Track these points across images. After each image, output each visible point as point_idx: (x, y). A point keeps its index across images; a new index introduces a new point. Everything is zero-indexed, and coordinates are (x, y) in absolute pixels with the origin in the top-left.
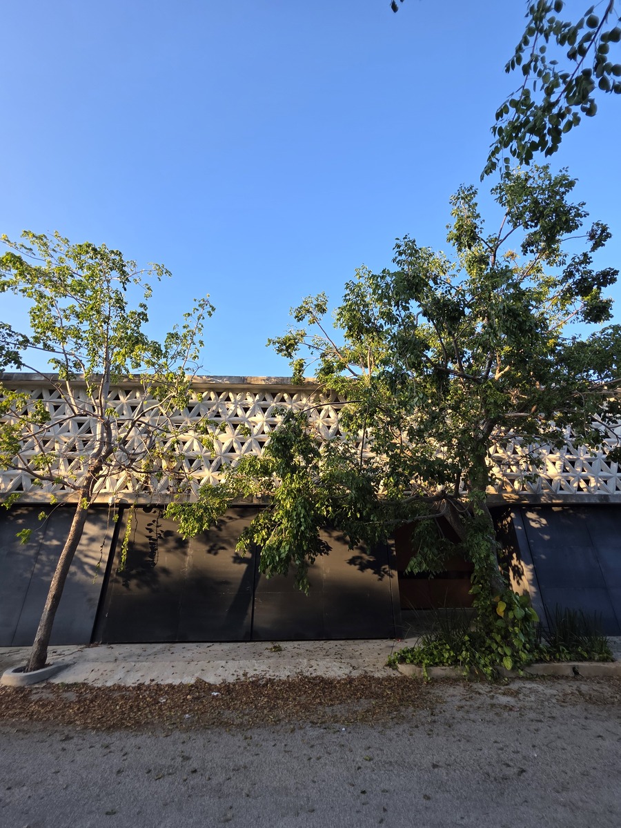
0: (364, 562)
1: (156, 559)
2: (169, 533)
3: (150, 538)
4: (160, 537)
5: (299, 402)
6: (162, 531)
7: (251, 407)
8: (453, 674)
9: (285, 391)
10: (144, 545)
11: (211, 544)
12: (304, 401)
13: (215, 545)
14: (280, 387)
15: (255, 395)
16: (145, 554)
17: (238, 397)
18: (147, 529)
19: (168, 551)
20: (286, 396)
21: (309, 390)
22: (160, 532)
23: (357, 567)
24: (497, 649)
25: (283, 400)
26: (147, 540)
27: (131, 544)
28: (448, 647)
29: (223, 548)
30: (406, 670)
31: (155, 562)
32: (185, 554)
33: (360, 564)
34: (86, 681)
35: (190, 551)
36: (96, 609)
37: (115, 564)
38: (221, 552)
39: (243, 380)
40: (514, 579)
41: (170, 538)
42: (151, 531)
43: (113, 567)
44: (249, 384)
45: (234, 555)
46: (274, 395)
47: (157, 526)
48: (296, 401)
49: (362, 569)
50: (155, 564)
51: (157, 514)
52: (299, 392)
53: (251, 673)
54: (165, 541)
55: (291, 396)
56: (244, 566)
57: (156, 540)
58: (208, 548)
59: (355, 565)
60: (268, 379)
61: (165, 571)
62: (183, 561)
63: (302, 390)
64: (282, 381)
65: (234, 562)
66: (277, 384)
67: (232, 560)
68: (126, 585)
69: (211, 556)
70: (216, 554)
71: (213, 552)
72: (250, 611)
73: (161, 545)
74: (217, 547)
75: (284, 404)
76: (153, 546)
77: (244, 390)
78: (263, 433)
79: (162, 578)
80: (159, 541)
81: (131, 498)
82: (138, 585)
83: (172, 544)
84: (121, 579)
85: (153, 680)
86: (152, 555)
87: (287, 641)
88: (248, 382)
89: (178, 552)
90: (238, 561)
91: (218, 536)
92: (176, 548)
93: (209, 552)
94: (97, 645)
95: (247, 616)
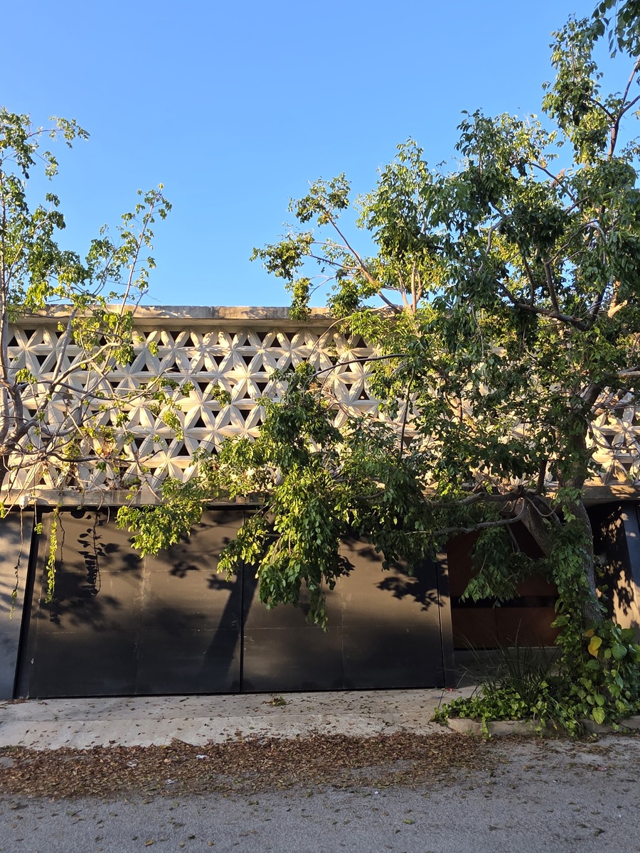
0: (402, 585)
1: (97, 584)
2: (112, 548)
3: (86, 554)
4: (100, 553)
5: (302, 347)
6: (102, 545)
7: (227, 356)
8: (523, 730)
9: (279, 329)
10: (78, 566)
11: (177, 562)
12: (310, 345)
13: (180, 565)
14: (271, 323)
15: (232, 336)
16: (81, 578)
17: (206, 340)
18: (80, 541)
19: (114, 574)
20: (281, 337)
21: (318, 328)
22: (100, 546)
23: (392, 592)
24: (585, 698)
25: (276, 344)
26: (82, 559)
27: (58, 564)
28: (518, 696)
29: (193, 568)
30: (458, 725)
31: (97, 588)
32: (139, 577)
33: (396, 588)
34: (21, 745)
35: (145, 574)
36: (16, 653)
37: (36, 592)
38: (189, 572)
39: (212, 312)
40: (620, 606)
41: (114, 555)
42: (86, 544)
43: (34, 596)
44: (223, 318)
45: (211, 578)
46: (261, 336)
47: (96, 538)
48: (297, 344)
49: (400, 594)
50: (96, 592)
51: (93, 520)
52: (301, 330)
53: (246, 732)
54: (109, 560)
55: (289, 336)
56: (226, 593)
57: (96, 558)
58: (171, 568)
59: (389, 589)
60: (253, 310)
61: (111, 601)
62: (138, 587)
63: (307, 328)
64: (274, 314)
65: (211, 587)
66: (266, 318)
67: (207, 583)
68: (56, 621)
69: (176, 578)
70: (182, 576)
71: (179, 573)
72: (238, 654)
73: (103, 566)
74: (184, 566)
75: (278, 350)
76: (91, 567)
77: (215, 329)
78: (247, 396)
79: (108, 610)
80: (100, 560)
81: (52, 498)
82: (73, 622)
83: (119, 564)
84: (47, 613)
85: (114, 742)
86: (92, 577)
87: (292, 692)
88: (221, 315)
89: (129, 575)
90: (217, 585)
91: (184, 551)
92: (124, 570)
93: (173, 573)
94: (23, 701)
95: (234, 660)
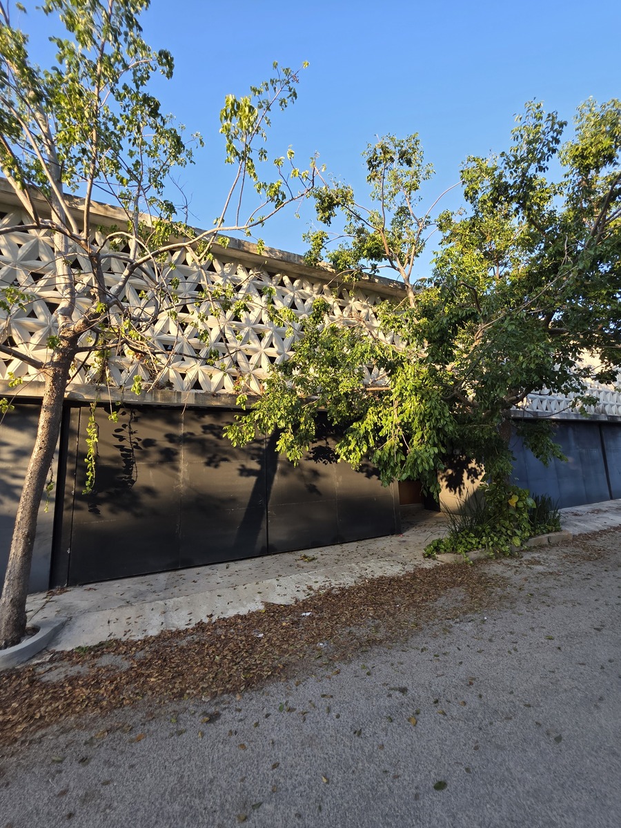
1: (134, 474)
2: (149, 443)
3: (121, 448)
4: (137, 447)
6: (139, 440)
7: (245, 286)
9: (285, 272)
10: (114, 459)
11: (210, 455)
12: (308, 290)
13: (214, 456)
15: (248, 270)
16: (118, 471)
17: (227, 269)
18: (114, 435)
19: (151, 466)
20: (286, 279)
21: (314, 277)
22: (136, 441)
25: (282, 284)
26: (118, 452)
27: (97, 457)
28: (473, 535)
29: (225, 460)
30: (445, 558)
31: (134, 479)
32: (177, 469)
34: (112, 637)
35: (183, 466)
36: (50, 545)
37: (68, 486)
38: (222, 464)
39: (238, 245)
41: (151, 449)
42: (121, 439)
43: (66, 489)
45: (240, 467)
47: (131, 433)
50: (133, 482)
51: (127, 416)
53: (316, 587)
54: (145, 454)
56: (253, 479)
57: (132, 451)
58: (205, 460)
61: (149, 491)
62: (177, 478)
65: (241, 474)
67: (238, 472)
69: (211, 469)
70: (216, 466)
71: (213, 464)
72: (264, 525)
73: (140, 459)
74: (218, 458)
75: (284, 289)
76: (128, 459)
77: (236, 261)
78: (261, 322)
79: (146, 499)
80: (136, 453)
81: (87, 393)
82: (112, 511)
83: (155, 457)
84: (83, 505)
85: (211, 615)
86: (128, 470)
88: (246, 249)
89: (166, 467)
90: (246, 473)
91: (217, 445)
92: (161, 462)
93: (208, 464)
94: (63, 590)
95: (261, 531)
